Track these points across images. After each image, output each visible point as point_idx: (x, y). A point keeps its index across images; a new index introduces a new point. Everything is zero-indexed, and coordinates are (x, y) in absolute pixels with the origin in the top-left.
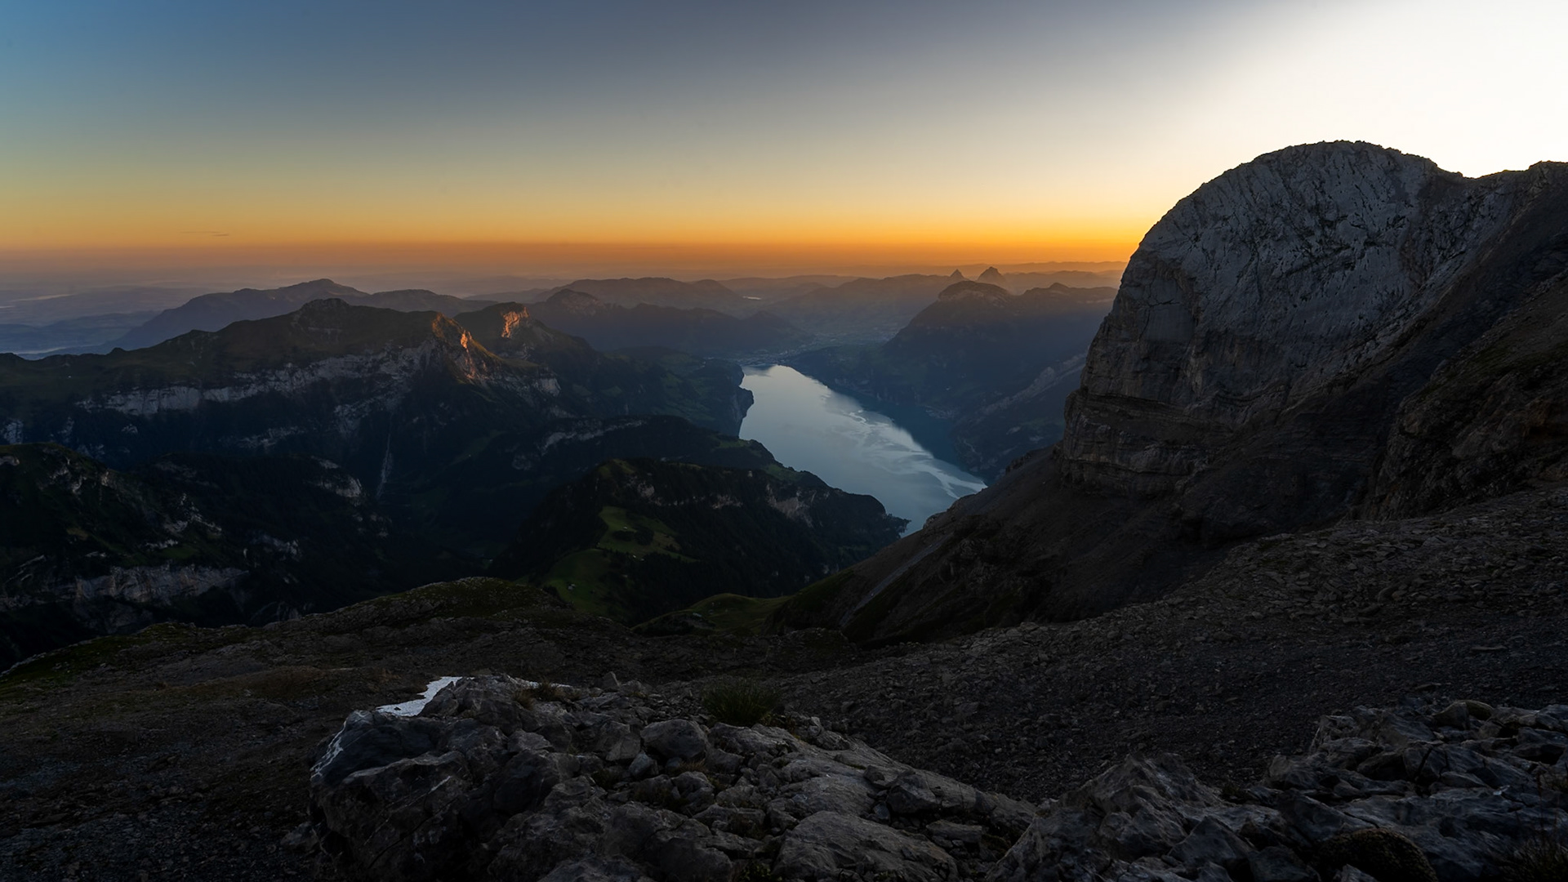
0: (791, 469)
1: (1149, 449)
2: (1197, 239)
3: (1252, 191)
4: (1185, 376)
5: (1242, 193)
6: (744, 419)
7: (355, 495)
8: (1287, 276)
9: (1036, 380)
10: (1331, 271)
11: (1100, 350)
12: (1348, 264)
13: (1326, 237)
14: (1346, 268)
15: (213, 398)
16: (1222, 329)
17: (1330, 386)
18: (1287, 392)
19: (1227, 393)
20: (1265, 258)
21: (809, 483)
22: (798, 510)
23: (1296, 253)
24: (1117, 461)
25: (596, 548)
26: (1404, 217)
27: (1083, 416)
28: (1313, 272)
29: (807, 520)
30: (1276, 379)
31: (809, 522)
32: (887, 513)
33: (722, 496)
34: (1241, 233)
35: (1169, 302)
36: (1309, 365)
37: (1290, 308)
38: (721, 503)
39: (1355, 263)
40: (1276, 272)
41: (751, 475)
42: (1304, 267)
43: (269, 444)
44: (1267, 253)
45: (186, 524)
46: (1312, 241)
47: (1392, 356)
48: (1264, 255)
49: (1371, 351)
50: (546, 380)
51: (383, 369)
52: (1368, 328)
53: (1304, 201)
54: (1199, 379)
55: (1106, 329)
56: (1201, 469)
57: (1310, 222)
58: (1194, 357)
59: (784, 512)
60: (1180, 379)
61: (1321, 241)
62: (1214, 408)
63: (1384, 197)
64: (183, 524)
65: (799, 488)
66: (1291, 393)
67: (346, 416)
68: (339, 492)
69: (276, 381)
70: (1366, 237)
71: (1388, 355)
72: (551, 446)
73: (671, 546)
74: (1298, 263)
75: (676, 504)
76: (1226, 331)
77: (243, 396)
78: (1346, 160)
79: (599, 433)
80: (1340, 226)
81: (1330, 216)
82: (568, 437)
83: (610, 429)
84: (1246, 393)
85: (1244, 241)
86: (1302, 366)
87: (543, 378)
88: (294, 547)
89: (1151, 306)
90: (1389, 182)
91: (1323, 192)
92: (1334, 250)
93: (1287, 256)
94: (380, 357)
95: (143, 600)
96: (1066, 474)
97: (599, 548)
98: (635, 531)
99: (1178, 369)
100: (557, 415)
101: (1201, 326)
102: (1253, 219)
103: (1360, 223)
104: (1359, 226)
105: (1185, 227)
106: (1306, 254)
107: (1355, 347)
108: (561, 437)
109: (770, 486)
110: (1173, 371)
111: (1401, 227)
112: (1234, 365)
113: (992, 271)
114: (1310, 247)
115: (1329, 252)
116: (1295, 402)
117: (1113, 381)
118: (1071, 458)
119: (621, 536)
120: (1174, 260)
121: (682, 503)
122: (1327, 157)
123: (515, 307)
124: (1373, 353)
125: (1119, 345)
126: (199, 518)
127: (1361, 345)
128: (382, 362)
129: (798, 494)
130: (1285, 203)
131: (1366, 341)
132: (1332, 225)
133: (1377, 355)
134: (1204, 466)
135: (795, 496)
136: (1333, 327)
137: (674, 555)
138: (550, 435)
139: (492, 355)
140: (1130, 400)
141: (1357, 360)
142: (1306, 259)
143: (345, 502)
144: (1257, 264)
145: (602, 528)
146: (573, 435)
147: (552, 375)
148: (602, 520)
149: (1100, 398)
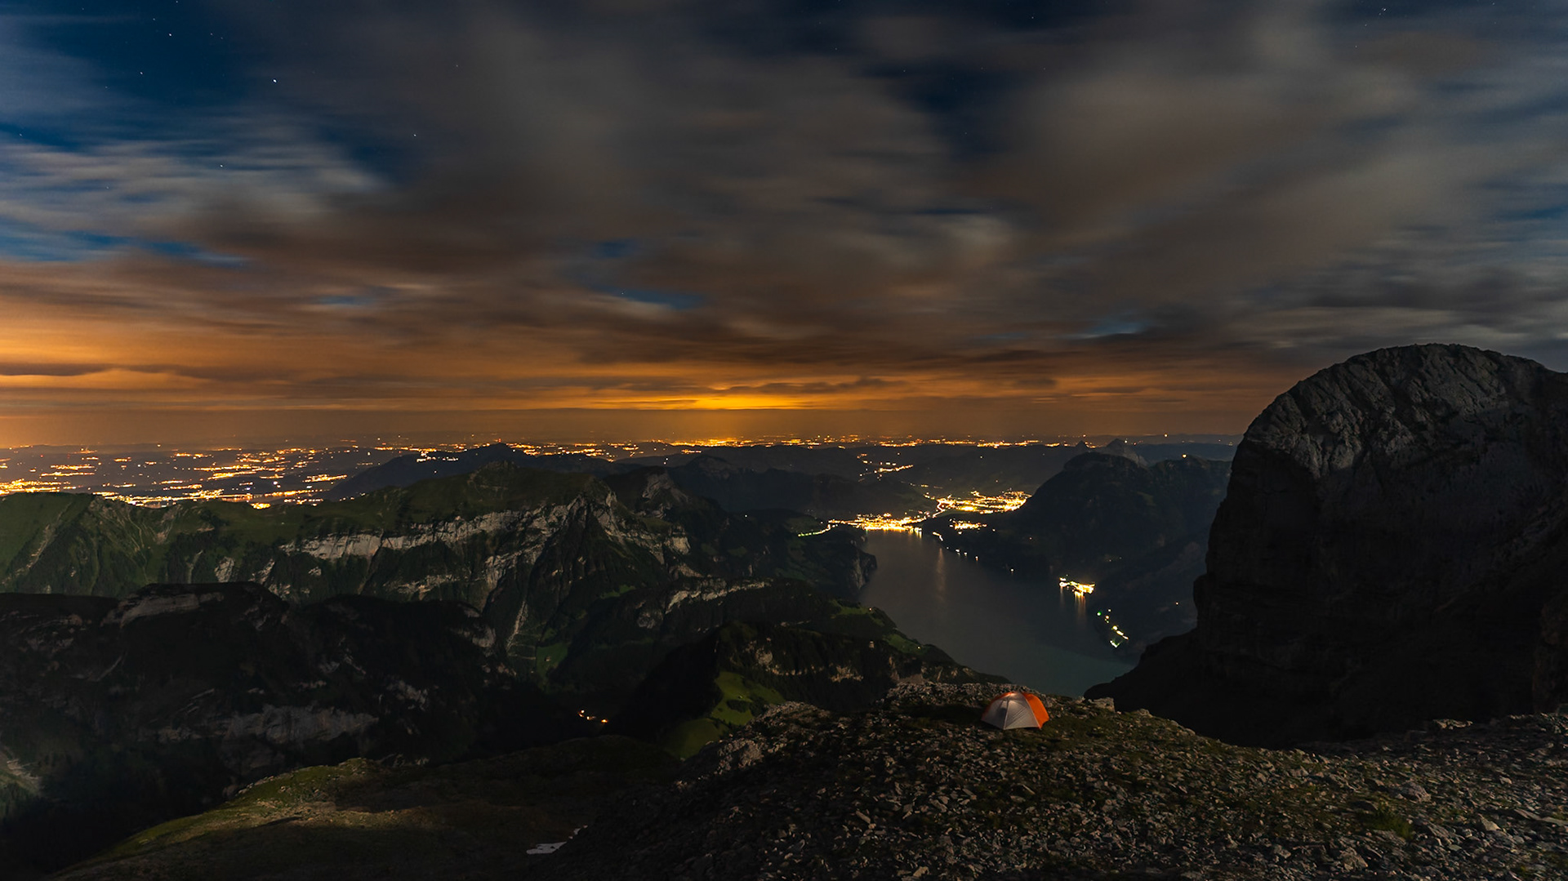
0: (916, 641)
1: (1292, 643)
4: (1318, 566)
7: (488, 645)
8: (1407, 469)
10: (1455, 465)
11: (1220, 535)
13: (1441, 432)
15: (389, 546)
16: (1349, 520)
18: (1437, 589)
20: (1379, 451)
21: (936, 656)
23: (1412, 447)
24: (1259, 655)
25: (709, 717)
27: (1215, 603)
28: (1435, 466)
33: (842, 667)
34: (1349, 428)
38: (841, 675)
40: (1394, 465)
41: (872, 646)
43: (425, 591)
45: (338, 665)
46: (1426, 435)
47: (1545, 554)
49: (1520, 548)
50: (678, 539)
51: (536, 524)
53: (1408, 398)
54: (1334, 570)
55: (1224, 513)
57: (1421, 417)
58: (1324, 547)
60: (1313, 569)
61: (1436, 435)
64: (335, 665)
65: (924, 663)
66: (1440, 589)
67: (495, 566)
68: (475, 640)
69: (444, 532)
70: (1485, 433)
71: (1541, 553)
72: (675, 604)
75: (793, 673)
76: (1353, 521)
77: (414, 545)
79: (722, 593)
80: (1454, 422)
81: (1441, 412)
82: (693, 596)
83: (733, 589)
85: (1354, 435)
87: (675, 536)
88: (424, 696)
89: (1267, 494)
91: (1427, 390)
92: (1453, 444)
93: (1403, 450)
94: (535, 513)
95: (281, 742)
97: (712, 718)
98: (749, 699)
99: (1309, 558)
100: (684, 573)
101: (1324, 515)
102: (1359, 414)
104: (1474, 422)
105: (1289, 420)
106: (1423, 448)
107: (1501, 543)
108: (686, 596)
109: (893, 659)
110: (1303, 559)
113: (1116, 442)
114: (1426, 441)
115: (1448, 447)
116: (1448, 598)
117: (1240, 568)
118: (1208, 649)
119: (734, 705)
120: (1284, 450)
121: (800, 673)
123: (658, 470)
124: (1524, 549)
125: (1241, 530)
126: (349, 660)
127: (1507, 541)
128: (536, 517)
129: (923, 671)
130: (1391, 400)
132: (1445, 420)
133: (1527, 554)
138: (676, 593)
140: (1262, 589)
142: (1425, 453)
143: (479, 650)
144: (1371, 456)
145: (717, 696)
146: (697, 594)
147: (684, 533)
148: (718, 688)
149: (1230, 584)
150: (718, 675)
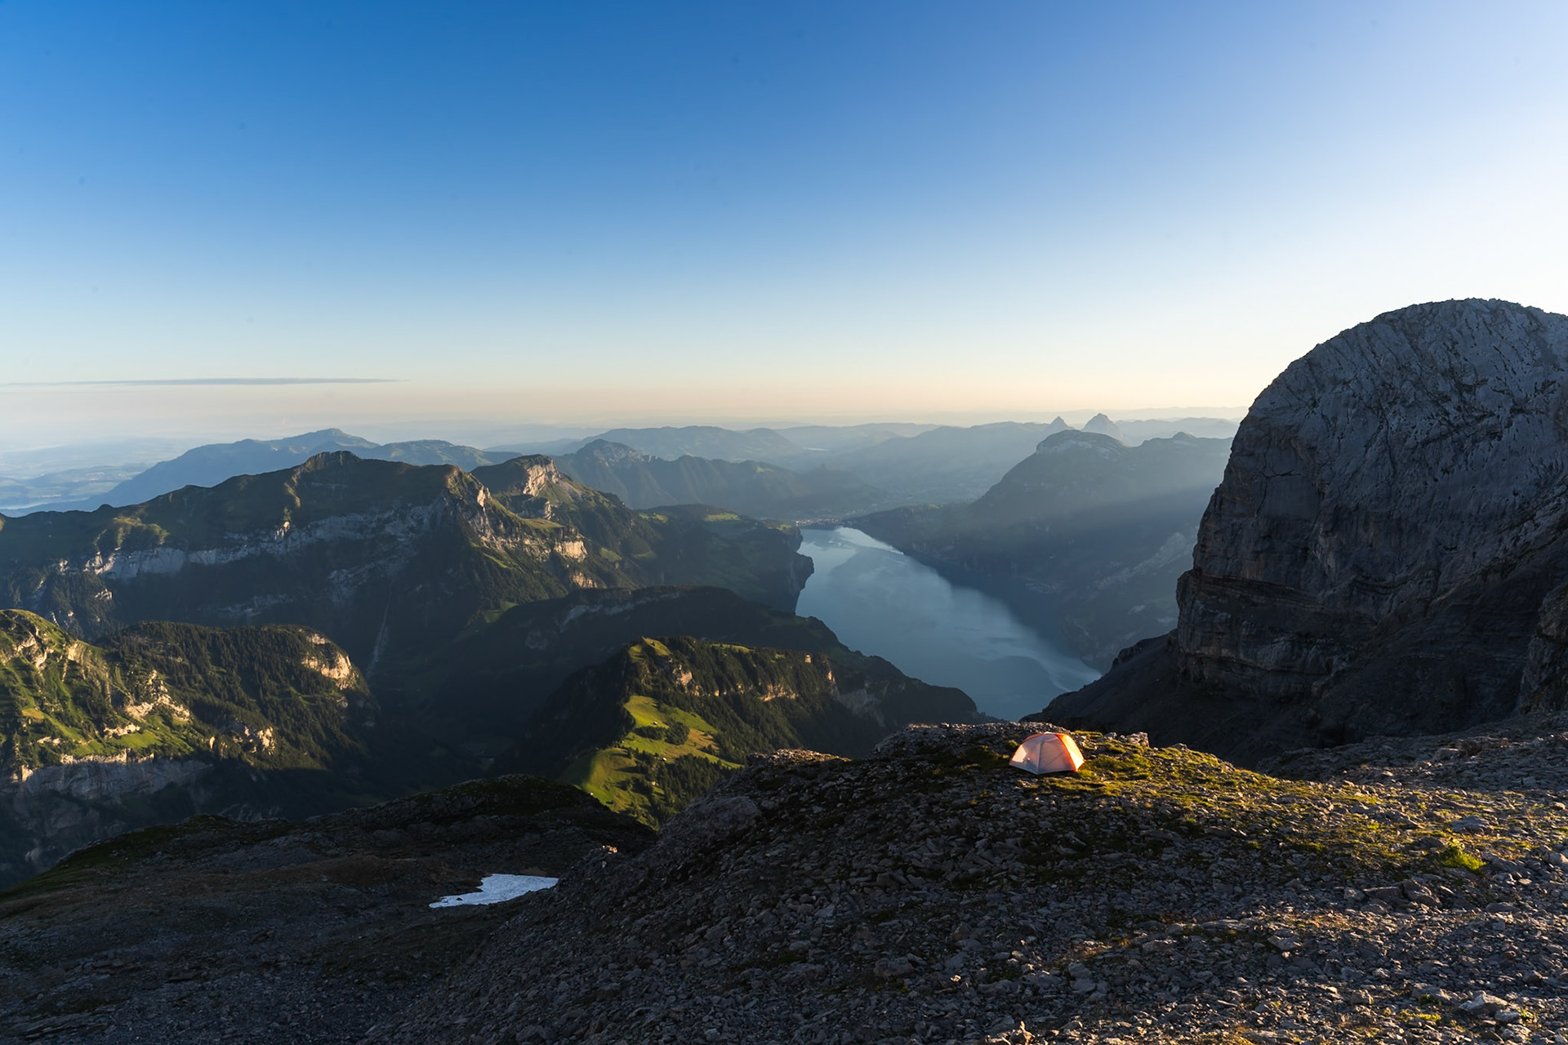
0: (859, 653)
1: (1278, 642)
2: (1315, 405)
3: (1374, 353)
4: (1314, 558)
5: (1363, 354)
6: (801, 591)
7: (342, 676)
8: (1423, 446)
9: (1162, 548)
10: (1475, 442)
11: (1212, 525)
12: (1494, 434)
13: (1465, 403)
14: (1493, 438)
15: (199, 561)
16: (1353, 505)
17: (1485, 574)
18: (1437, 579)
19: (1367, 578)
20: (1396, 426)
21: (882, 670)
22: (867, 705)
23: (1432, 421)
24: (1242, 656)
25: (619, 748)
26: (1554, 382)
27: (1199, 602)
28: (1453, 442)
29: (878, 718)
30: (1423, 563)
31: (880, 720)
32: (980, 711)
33: (773, 686)
34: (1365, 399)
35: (1289, 474)
36: (1461, 547)
37: (1430, 482)
38: (772, 694)
39: (1502, 432)
40: (1410, 442)
41: (808, 661)
42: (1443, 437)
43: (253, 614)
44: (1396, 420)
45: (151, 707)
46: (1449, 407)
47: (1554, 539)
48: (1394, 423)
49: (1530, 533)
50: (571, 543)
51: (389, 529)
52: (1526, 506)
53: (1435, 364)
54: (1331, 561)
55: (1218, 502)
56: (1341, 668)
57: (1444, 386)
58: (1323, 536)
59: (848, 707)
60: (1309, 561)
61: (1459, 407)
62: (1351, 595)
63: (1528, 359)
64: (147, 707)
65: (869, 676)
66: (1441, 580)
67: (342, 583)
68: (325, 671)
69: (269, 542)
70: (1512, 404)
71: (1550, 539)
72: (571, 621)
73: (709, 747)
74: (1435, 432)
75: (717, 694)
76: (1357, 507)
77: (231, 559)
78: (1480, 319)
79: (629, 606)
80: (1480, 392)
81: (1468, 380)
82: (593, 611)
83: (641, 602)
84: (1390, 578)
85: (1370, 408)
86: (1452, 549)
87: (567, 540)
88: (267, 737)
89: (1267, 478)
90: (1533, 343)
91: (1456, 354)
92: (1476, 418)
93: (1422, 424)
94: (386, 515)
95: (91, 797)
96: (1182, 669)
97: (623, 748)
98: (667, 727)
99: (1306, 549)
100: (580, 584)
101: (1327, 500)
102: (1378, 382)
103: (1503, 388)
104: (1503, 392)
105: (1301, 391)
106: (1444, 422)
107: (1511, 528)
108: (584, 610)
109: (831, 675)
110: (1300, 551)
111: (1552, 392)
112: (1371, 546)
113: (1101, 418)
114: (1447, 414)
115: (1470, 420)
116: (1446, 590)
117: (1230, 562)
118: (1187, 651)
119: (650, 733)
120: (1291, 427)
121: (725, 694)
122: (1457, 316)
123: (543, 461)
124: (1532, 535)
125: (1234, 520)
126: (166, 700)
127: (1517, 526)
128: (388, 521)
129: (866, 685)
130: (1414, 366)
131: (1524, 521)
132: (1470, 390)
133: (1536, 538)
134: (1344, 664)
135: (863, 687)
136: (1484, 504)
137: (713, 759)
138: (572, 609)
139: (511, 514)
140: (1250, 585)
141: (1515, 544)
142: (1444, 428)
143: (330, 683)
144: (1387, 432)
145: (628, 723)
146: (599, 608)
147: (578, 537)
148: (628, 713)
149: (1216, 582)
150: (627, 701)
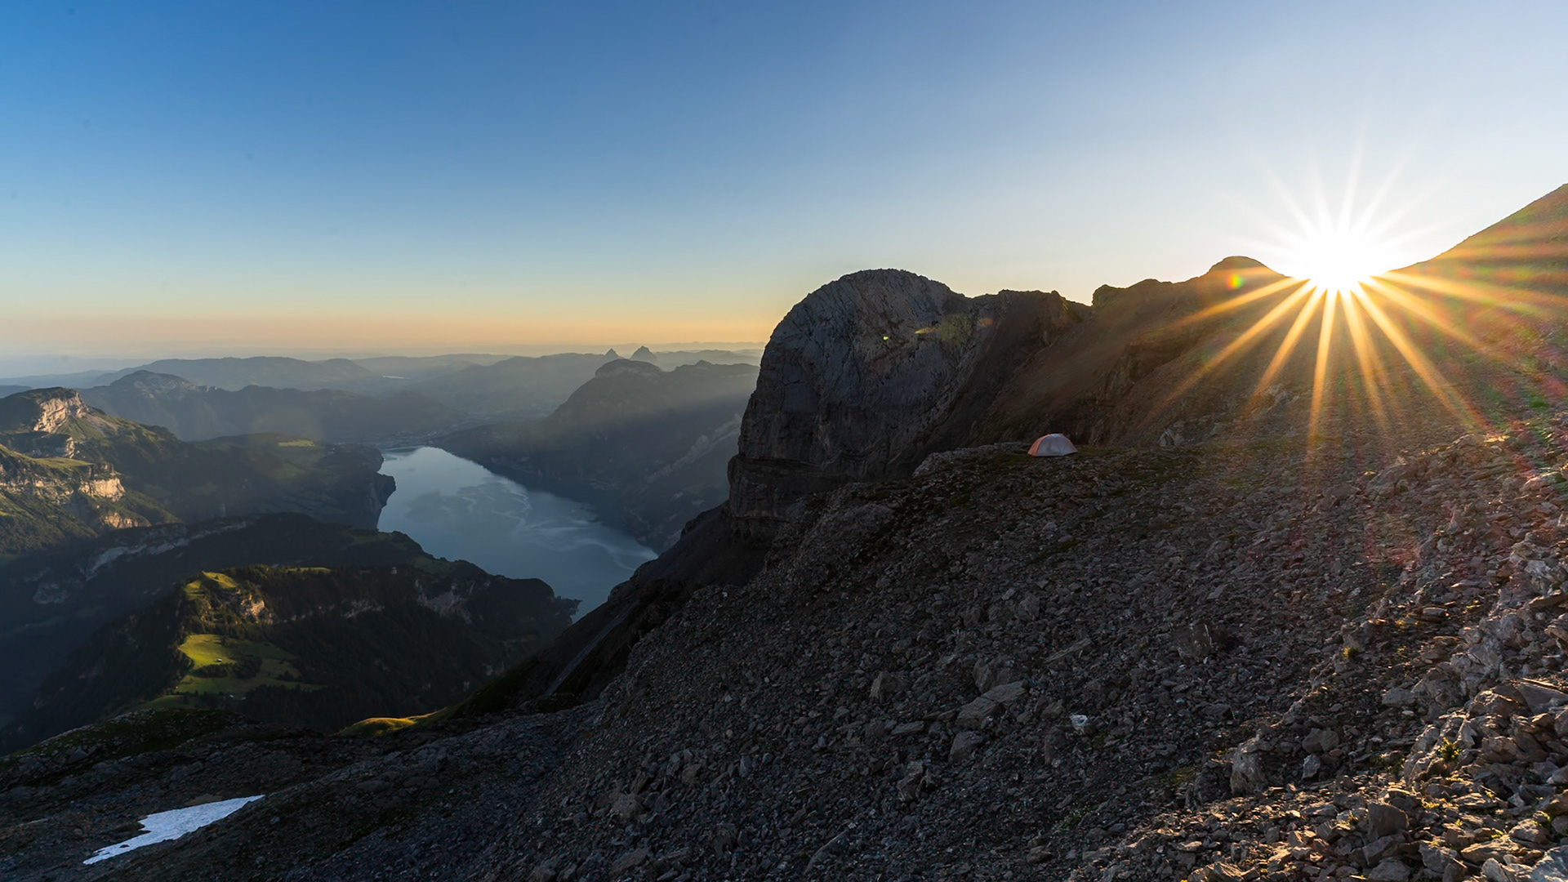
0: (443, 559)
2: (810, 334)
3: (842, 301)
4: (817, 440)
5: (836, 301)
8: (874, 362)
10: (901, 359)
11: (751, 421)
12: (910, 354)
13: (894, 334)
14: (910, 356)
16: (838, 402)
17: (915, 442)
18: (889, 448)
19: (849, 451)
20: (858, 349)
21: (467, 573)
22: (454, 605)
24: (776, 515)
25: (173, 694)
26: (937, 321)
27: (744, 478)
28: (890, 359)
29: (465, 616)
30: (880, 438)
31: (467, 618)
32: (556, 596)
33: (358, 601)
34: (840, 331)
35: (798, 382)
36: (900, 427)
37: (880, 385)
38: (356, 610)
39: (914, 352)
40: (867, 359)
41: (395, 572)
42: (884, 356)
44: (858, 345)
46: (886, 337)
47: (948, 417)
48: (857, 347)
49: (935, 415)
50: (103, 481)
52: (930, 399)
53: (876, 309)
54: (827, 442)
55: (754, 403)
57: (882, 324)
58: (822, 425)
59: (436, 610)
60: (814, 442)
61: (891, 337)
62: (841, 464)
63: (923, 307)
65: (453, 580)
66: (891, 449)
71: (946, 417)
72: (103, 566)
73: (287, 673)
74: (879, 353)
75: (294, 619)
76: (841, 403)
78: (896, 282)
79: (182, 542)
80: (901, 327)
81: (894, 320)
82: (133, 552)
83: (198, 536)
84: (862, 450)
85: (842, 337)
86: (895, 428)
87: (97, 479)
89: (785, 385)
90: (925, 297)
91: (887, 303)
92: (901, 344)
96: (735, 530)
97: (178, 693)
98: (233, 662)
99: (811, 434)
100: (115, 525)
101: (823, 399)
102: (846, 320)
104: (912, 327)
105: (801, 325)
106: (884, 347)
107: (925, 412)
108: (121, 553)
109: (419, 582)
110: (807, 435)
112: (850, 429)
113: (643, 351)
114: (885, 341)
115: (897, 345)
116: (895, 455)
117: (764, 446)
118: (737, 516)
119: (211, 672)
120: (797, 350)
121: (304, 617)
122: (885, 279)
123: (64, 394)
124: (937, 416)
125: (765, 416)
127: (928, 411)
129: (453, 588)
130: (865, 310)
131: (931, 407)
132: (896, 326)
133: (939, 418)
135: (449, 590)
136: (909, 398)
137: (290, 685)
138: (103, 553)
139: (15, 454)
140: (779, 462)
141: (928, 423)
142: (884, 350)
144: (853, 353)
145: (183, 666)
146: (141, 548)
147: (113, 474)
148: (184, 655)
149: (755, 461)
150: (182, 642)
